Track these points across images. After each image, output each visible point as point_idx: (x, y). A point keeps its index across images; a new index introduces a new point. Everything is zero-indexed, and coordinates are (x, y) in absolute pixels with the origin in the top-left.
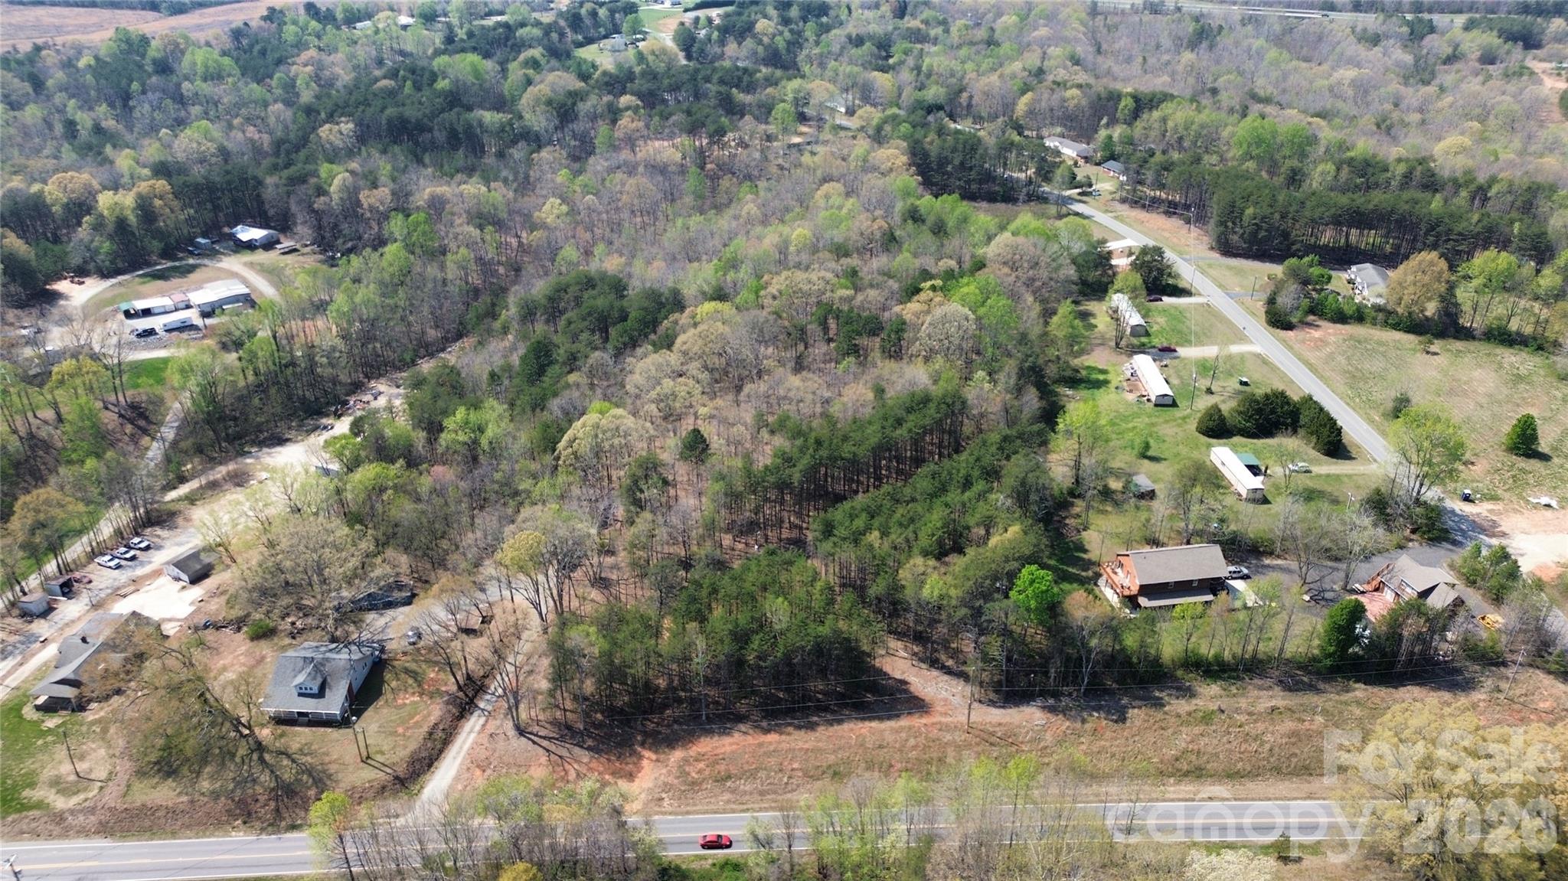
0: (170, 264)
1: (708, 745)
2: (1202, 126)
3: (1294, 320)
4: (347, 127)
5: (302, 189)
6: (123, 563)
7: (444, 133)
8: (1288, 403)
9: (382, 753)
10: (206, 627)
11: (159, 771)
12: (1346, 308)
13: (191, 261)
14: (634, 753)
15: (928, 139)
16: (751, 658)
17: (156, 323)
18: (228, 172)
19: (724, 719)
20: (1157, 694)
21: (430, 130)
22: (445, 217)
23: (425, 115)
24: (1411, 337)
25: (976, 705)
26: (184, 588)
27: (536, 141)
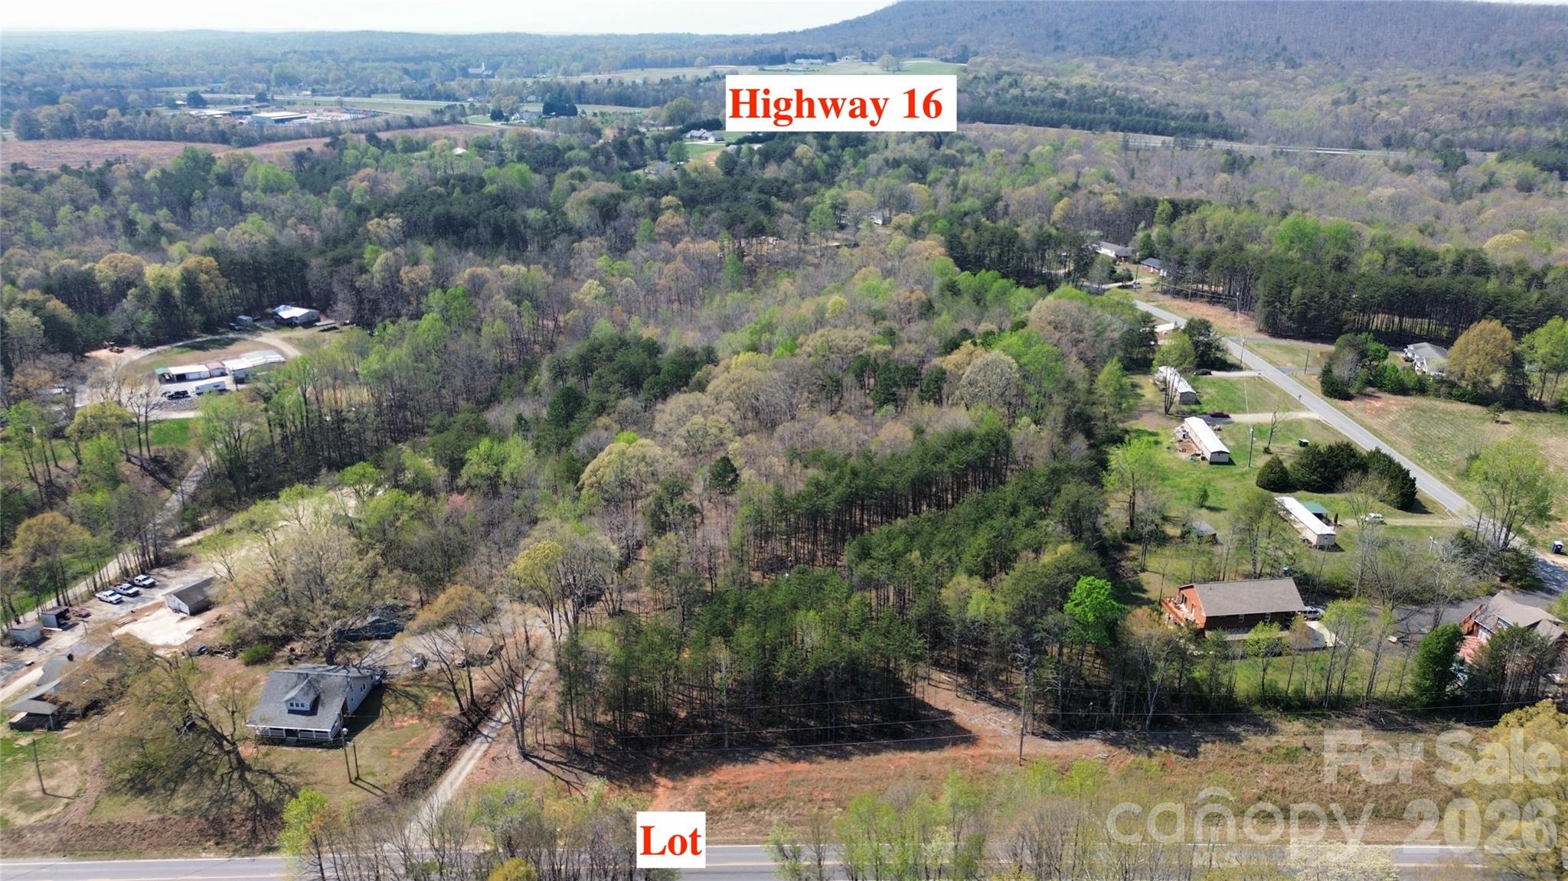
0: (209, 337)
1: (730, 773)
2: (1242, 226)
3: (1353, 391)
4: (395, 221)
5: (344, 270)
6: (125, 598)
7: (489, 230)
8: (1354, 456)
9: (373, 774)
10: (201, 652)
11: (132, 788)
12: (1406, 379)
13: (231, 335)
14: (648, 780)
15: (965, 235)
16: (780, 675)
17: (190, 387)
18: (275, 254)
19: (749, 747)
20: (1233, 729)
21: (476, 226)
22: (484, 293)
23: (470, 213)
24: (1478, 408)
25: (1028, 738)
26: (183, 619)
27: (577, 234)
